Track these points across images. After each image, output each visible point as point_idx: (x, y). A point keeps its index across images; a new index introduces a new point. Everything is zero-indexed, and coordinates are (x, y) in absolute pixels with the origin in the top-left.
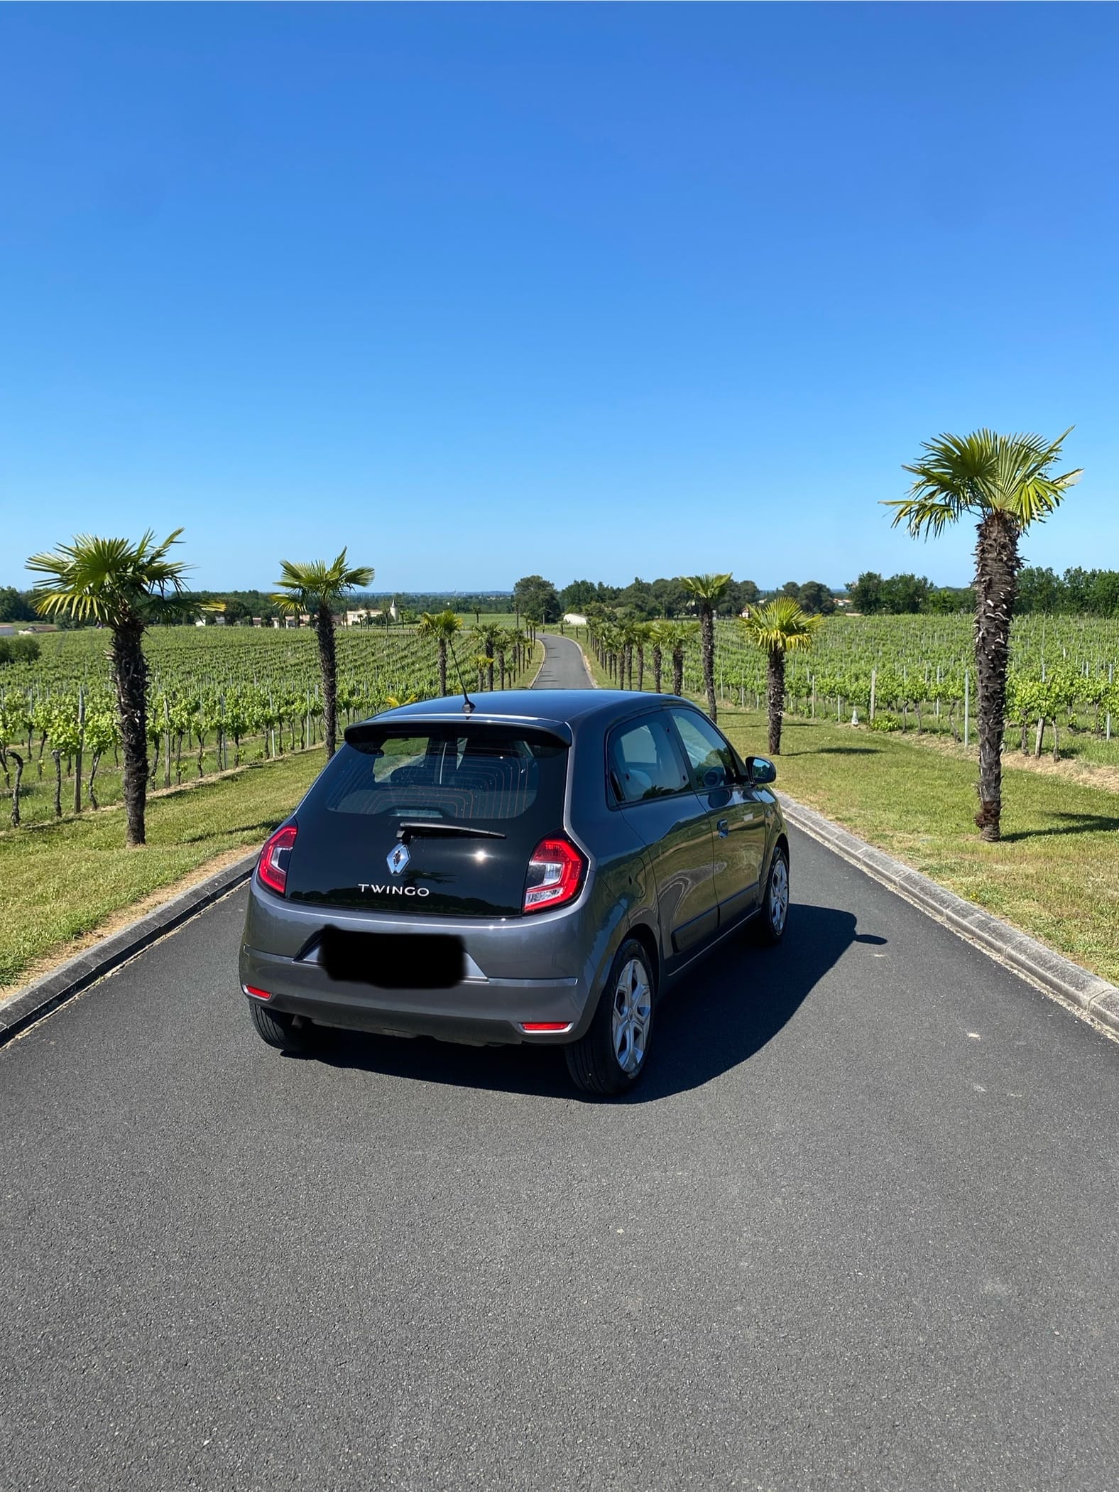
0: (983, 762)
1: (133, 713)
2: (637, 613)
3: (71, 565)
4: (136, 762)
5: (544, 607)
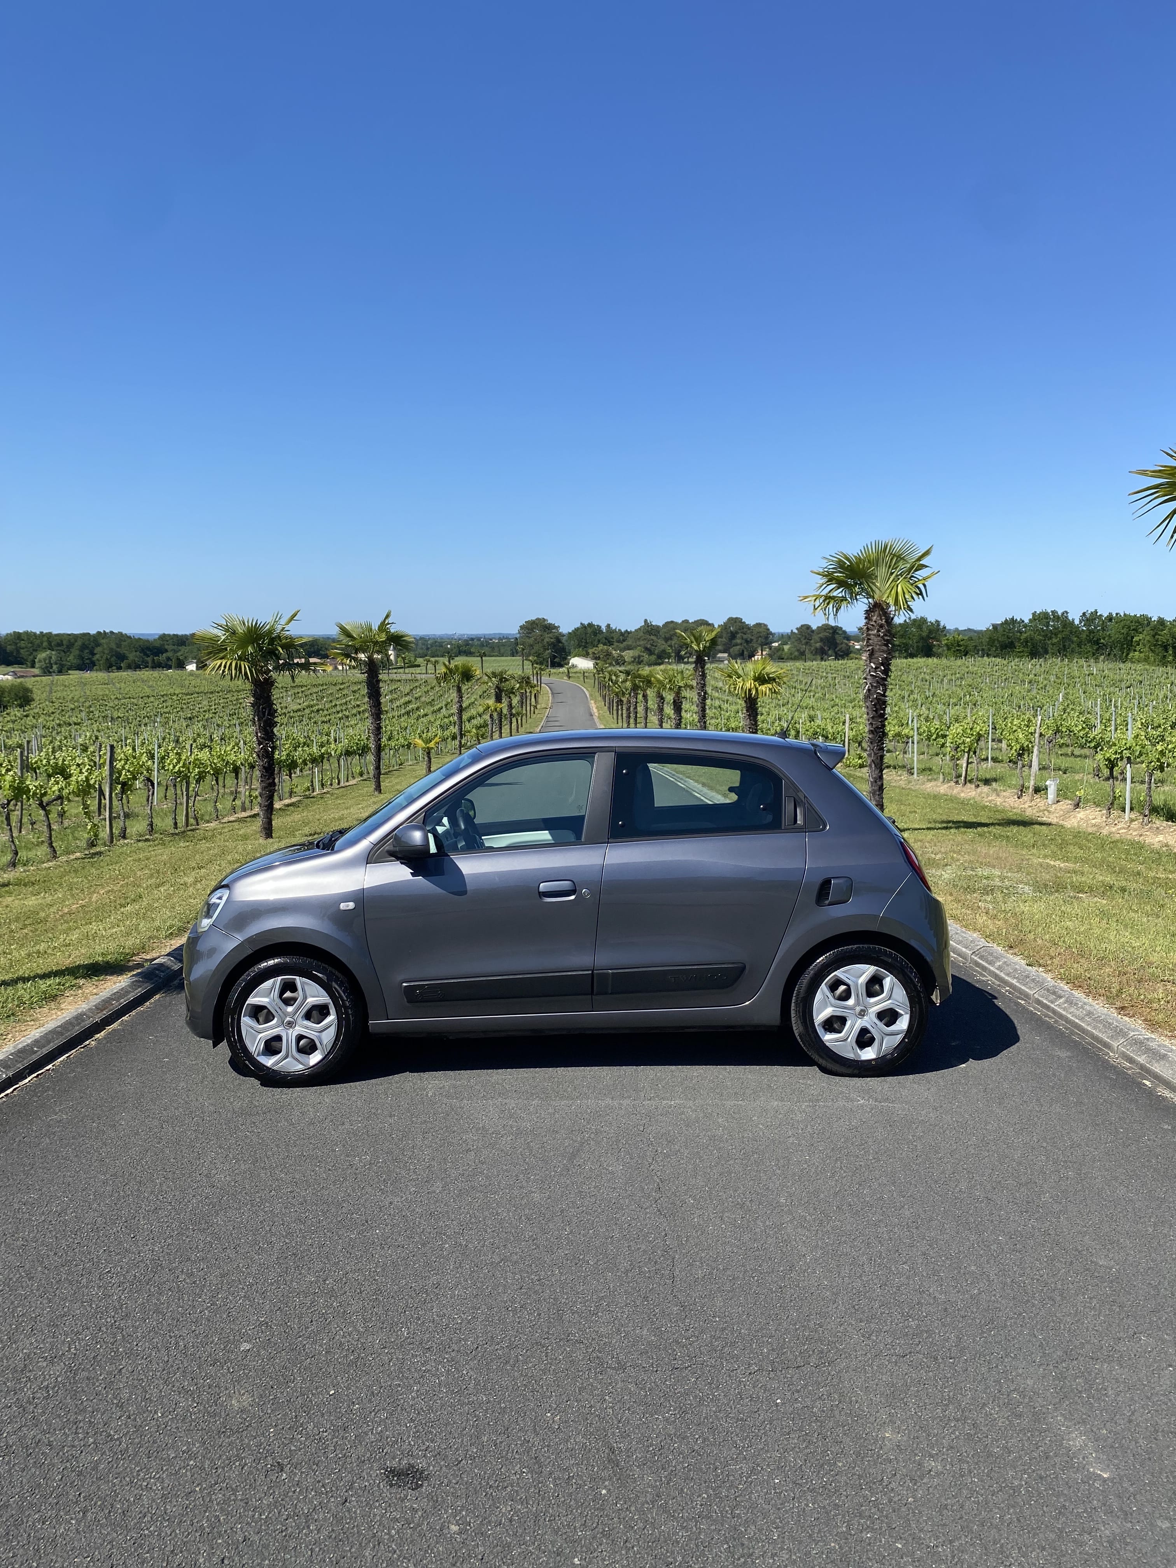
1: (267, 744)
2: (646, 657)
3: (223, 638)
4: (268, 779)
5: (550, 651)
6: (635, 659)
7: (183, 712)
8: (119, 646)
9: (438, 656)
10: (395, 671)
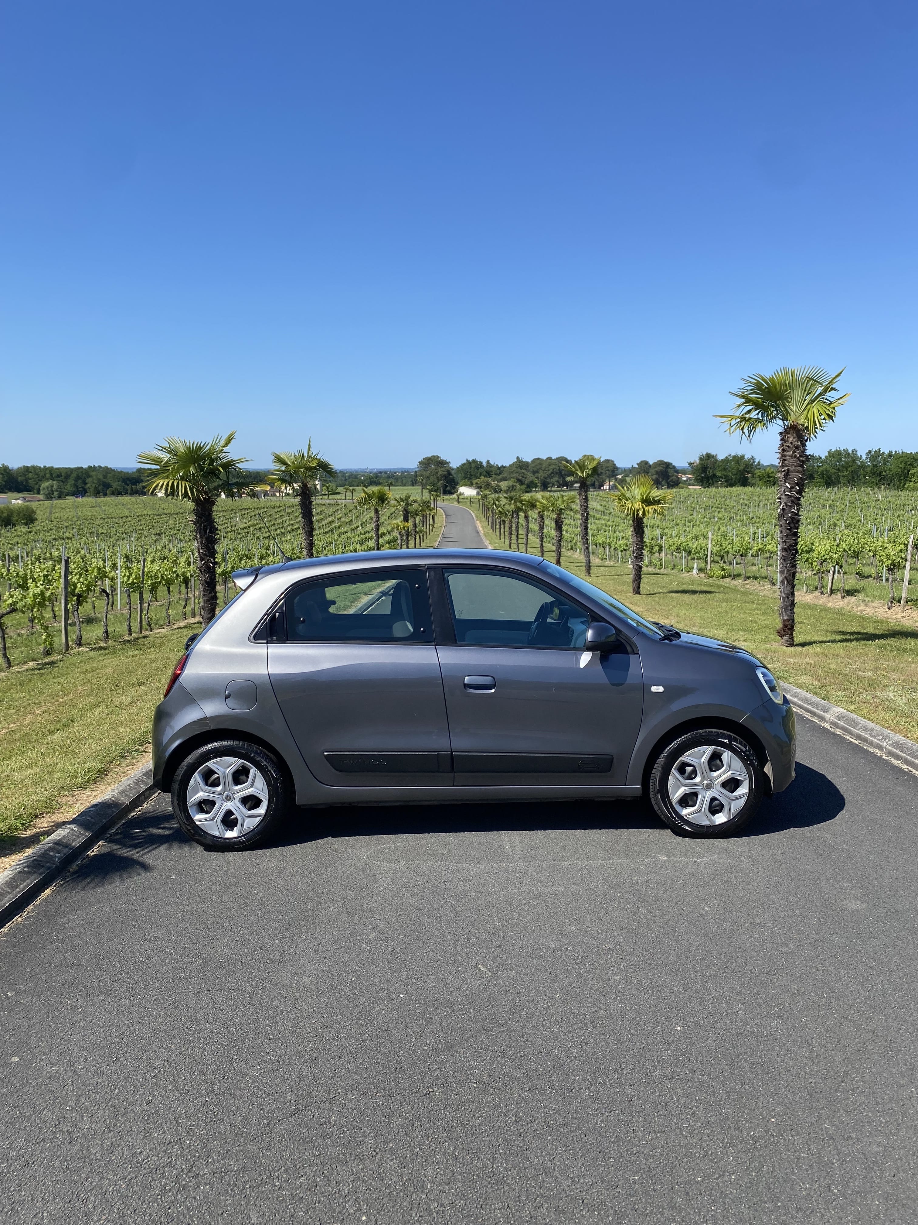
0: (783, 593)
1: (208, 560)
2: (518, 486)
3: (166, 459)
5: (442, 481)
6: (509, 488)
7: (154, 529)
8: (105, 477)
9: (354, 486)
10: (321, 497)
